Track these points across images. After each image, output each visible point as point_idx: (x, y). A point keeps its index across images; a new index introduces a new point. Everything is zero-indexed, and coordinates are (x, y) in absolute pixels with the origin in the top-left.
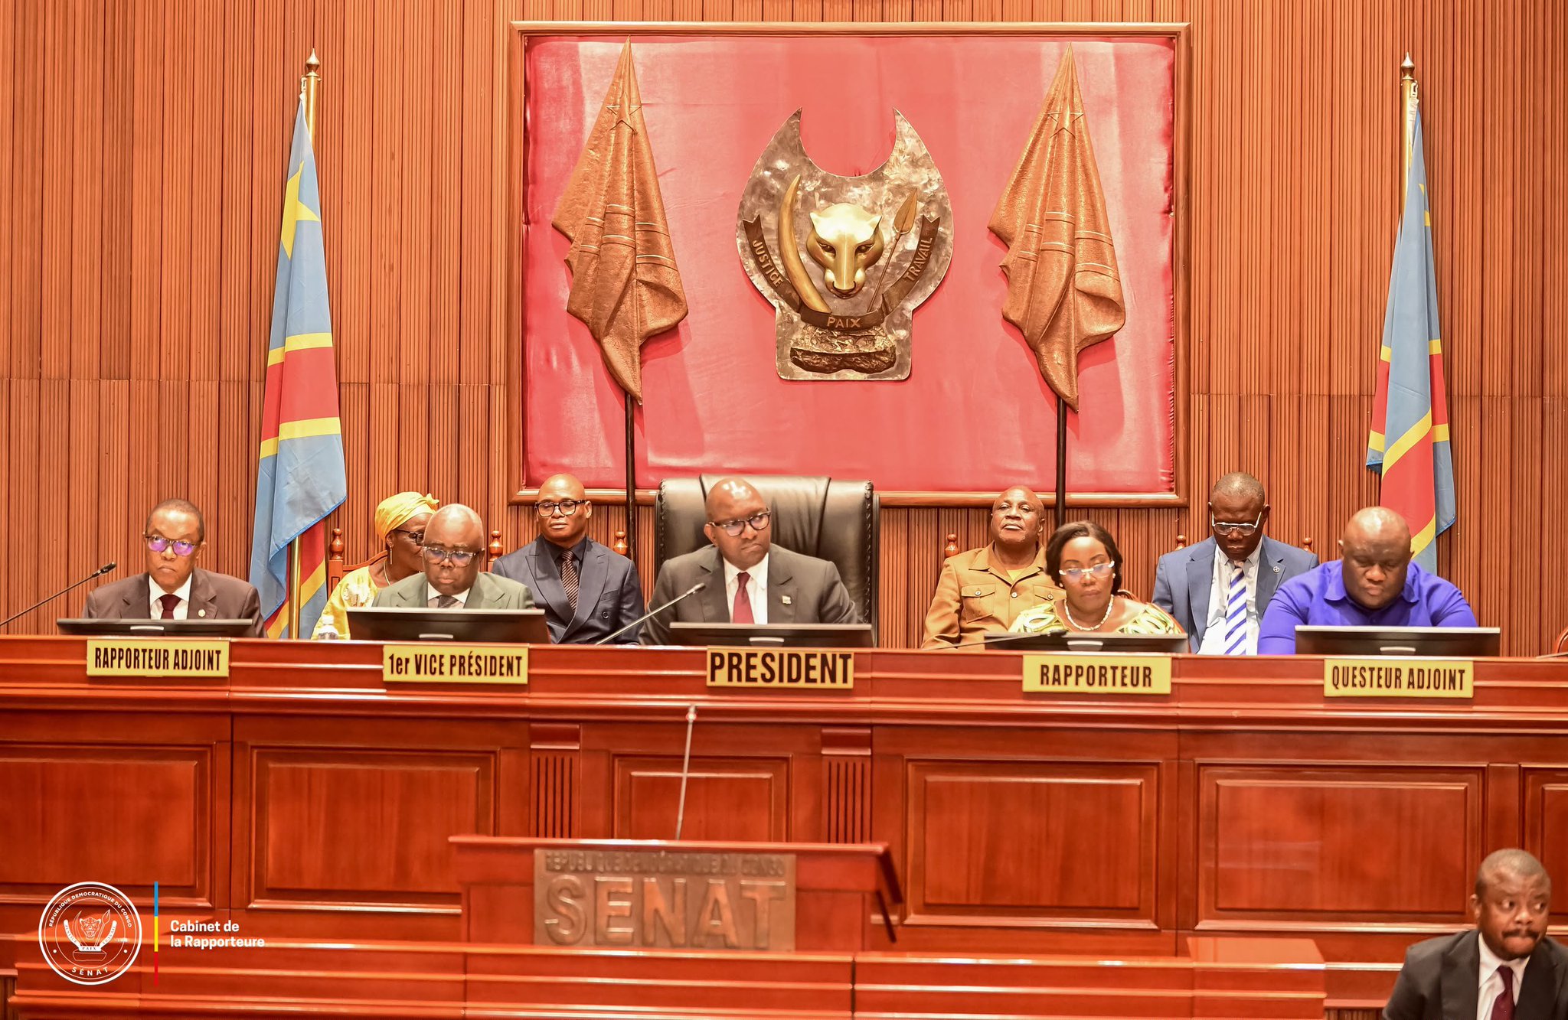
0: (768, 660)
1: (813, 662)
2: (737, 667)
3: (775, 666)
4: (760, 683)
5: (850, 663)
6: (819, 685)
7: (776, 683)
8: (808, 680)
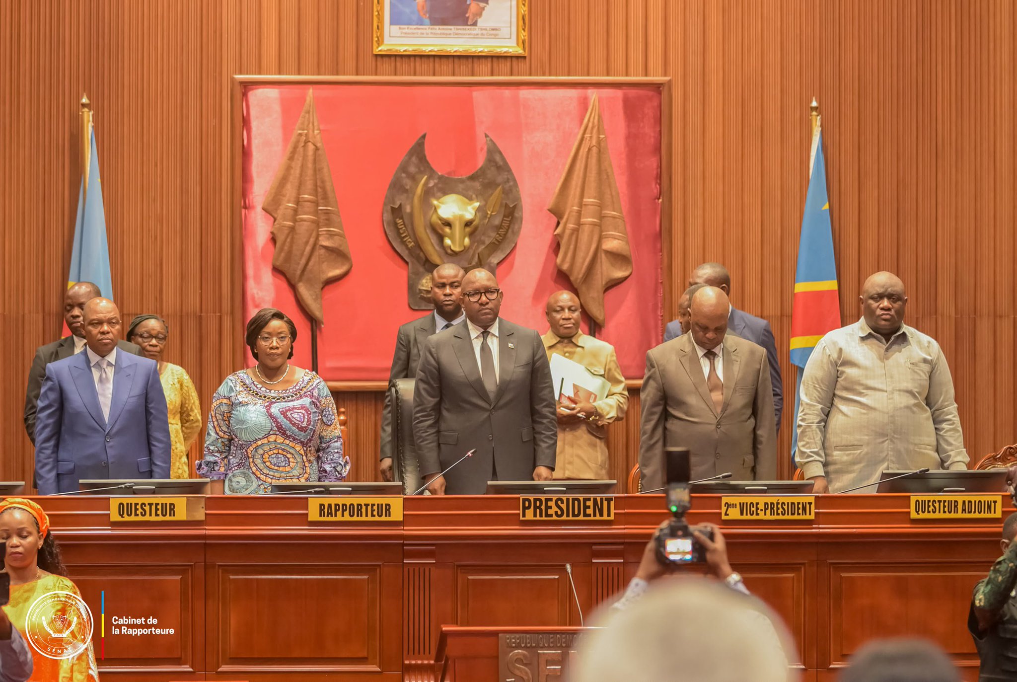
0: (559, 502)
1: (588, 503)
2: (540, 507)
3: (564, 506)
4: (555, 518)
5: (612, 503)
6: (592, 518)
7: (564, 518)
8: (585, 515)
